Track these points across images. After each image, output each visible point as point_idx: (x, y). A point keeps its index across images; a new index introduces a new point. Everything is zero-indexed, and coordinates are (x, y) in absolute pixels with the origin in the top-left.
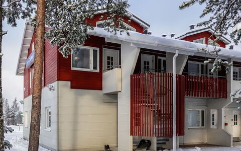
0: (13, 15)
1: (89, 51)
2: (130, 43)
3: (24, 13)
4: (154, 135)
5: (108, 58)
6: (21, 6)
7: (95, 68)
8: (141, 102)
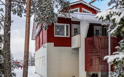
0: (20, 12)
1: (64, 26)
2: (83, 21)
3: (25, 10)
4: (99, 71)
5: (75, 29)
6: (23, 7)
7: (67, 35)
8: (92, 53)
